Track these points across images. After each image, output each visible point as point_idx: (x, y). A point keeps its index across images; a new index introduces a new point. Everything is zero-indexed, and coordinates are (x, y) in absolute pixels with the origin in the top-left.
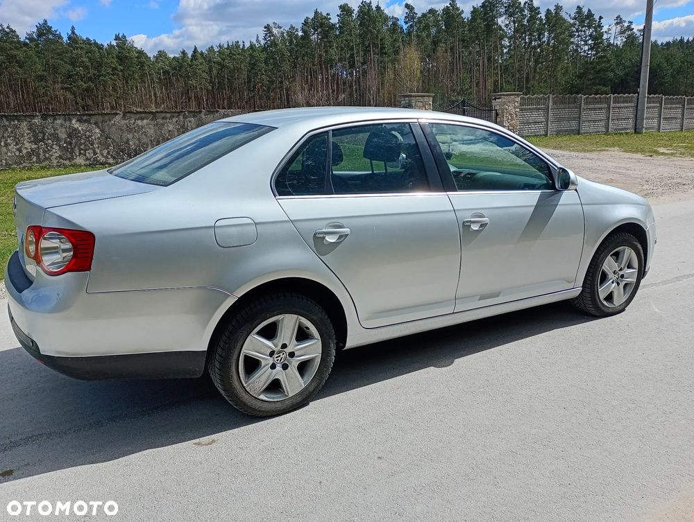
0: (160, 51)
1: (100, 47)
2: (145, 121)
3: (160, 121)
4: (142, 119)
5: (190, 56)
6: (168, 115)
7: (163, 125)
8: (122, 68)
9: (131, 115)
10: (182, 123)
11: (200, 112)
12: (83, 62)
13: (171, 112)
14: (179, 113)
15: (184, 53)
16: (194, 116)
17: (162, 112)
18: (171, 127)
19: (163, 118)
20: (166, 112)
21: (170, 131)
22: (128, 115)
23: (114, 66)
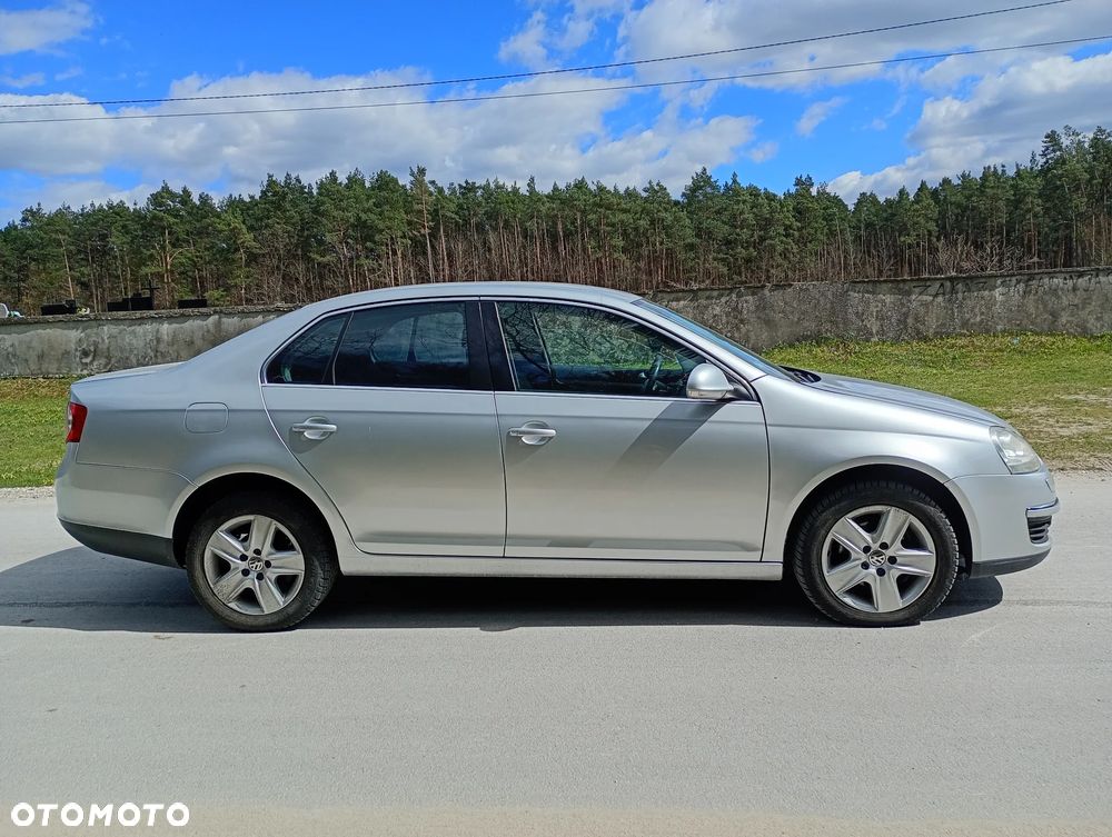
0: (864, 194)
1: (771, 198)
2: (682, 302)
3: (703, 302)
4: (678, 300)
5: (911, 197)
6: (715, 293)
7: (706, 307)
8: (799, 224)
9: (664, 295)
10: (733, 304)
11: (764, 286)
12: (745, 220)
13: (719, 289)
14: (731, 290)
15: (902, 193)
16: (753, 294)
17: (706, 289)
18: (718, 310)
19: (707, 298)
20: (712, 289)
21: (715, 316)
22: (660, 295)
23: (787, 223)
